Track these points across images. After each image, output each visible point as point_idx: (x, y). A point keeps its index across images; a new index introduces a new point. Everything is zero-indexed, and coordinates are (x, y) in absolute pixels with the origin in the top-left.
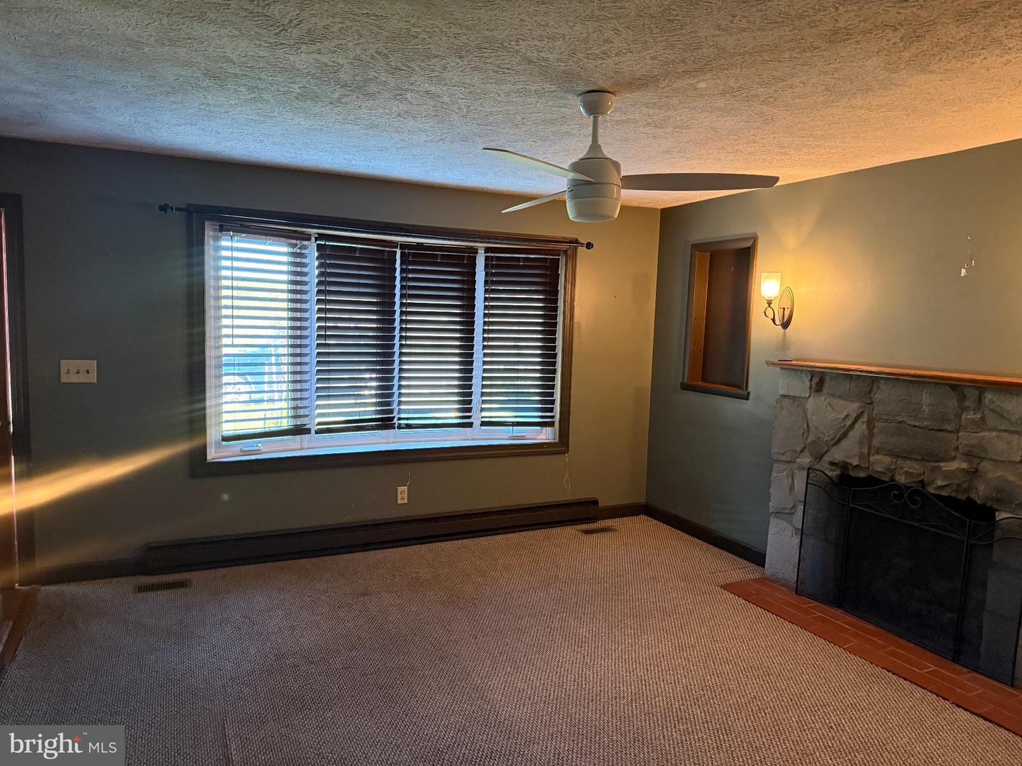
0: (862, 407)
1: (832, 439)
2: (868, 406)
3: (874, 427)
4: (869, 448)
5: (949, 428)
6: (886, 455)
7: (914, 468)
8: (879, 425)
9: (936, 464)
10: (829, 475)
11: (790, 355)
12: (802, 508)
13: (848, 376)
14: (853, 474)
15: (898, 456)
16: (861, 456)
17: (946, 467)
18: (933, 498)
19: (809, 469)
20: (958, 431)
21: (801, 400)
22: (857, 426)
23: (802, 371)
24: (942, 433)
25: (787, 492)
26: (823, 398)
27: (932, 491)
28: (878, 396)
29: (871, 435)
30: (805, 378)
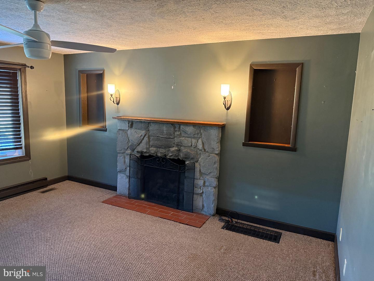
0: (146, 132)
1: (137, 144)
2: (148, 132)
3: (150, 138)
4: (149, 146)
5: (172, 137)
6: (154, 147)
7: (163, 151)
8: (152, 138)
9: (169, 149)
10: (137, 156)
11: (121, 114)
12: (129, 168)
13: (141, 122)
14: (145, 155)
15: (158, 147)
16: (147, 148)
17: (171, 149)
18: (169, 160)
19: (130, 154)
20: (174, 138)
21: (126, 130)
22: (145, 138)
23: (125, 120)
24: (170, 139)
25: (123, 164)
26: (133, 130)
27: (168, 157)
28: (151, 128)
29: (149, 141)
30: (126, 123)
